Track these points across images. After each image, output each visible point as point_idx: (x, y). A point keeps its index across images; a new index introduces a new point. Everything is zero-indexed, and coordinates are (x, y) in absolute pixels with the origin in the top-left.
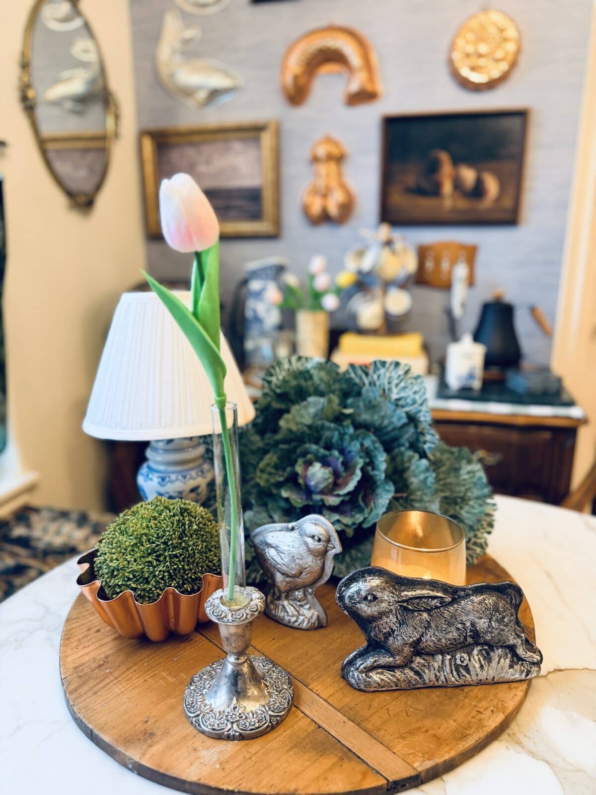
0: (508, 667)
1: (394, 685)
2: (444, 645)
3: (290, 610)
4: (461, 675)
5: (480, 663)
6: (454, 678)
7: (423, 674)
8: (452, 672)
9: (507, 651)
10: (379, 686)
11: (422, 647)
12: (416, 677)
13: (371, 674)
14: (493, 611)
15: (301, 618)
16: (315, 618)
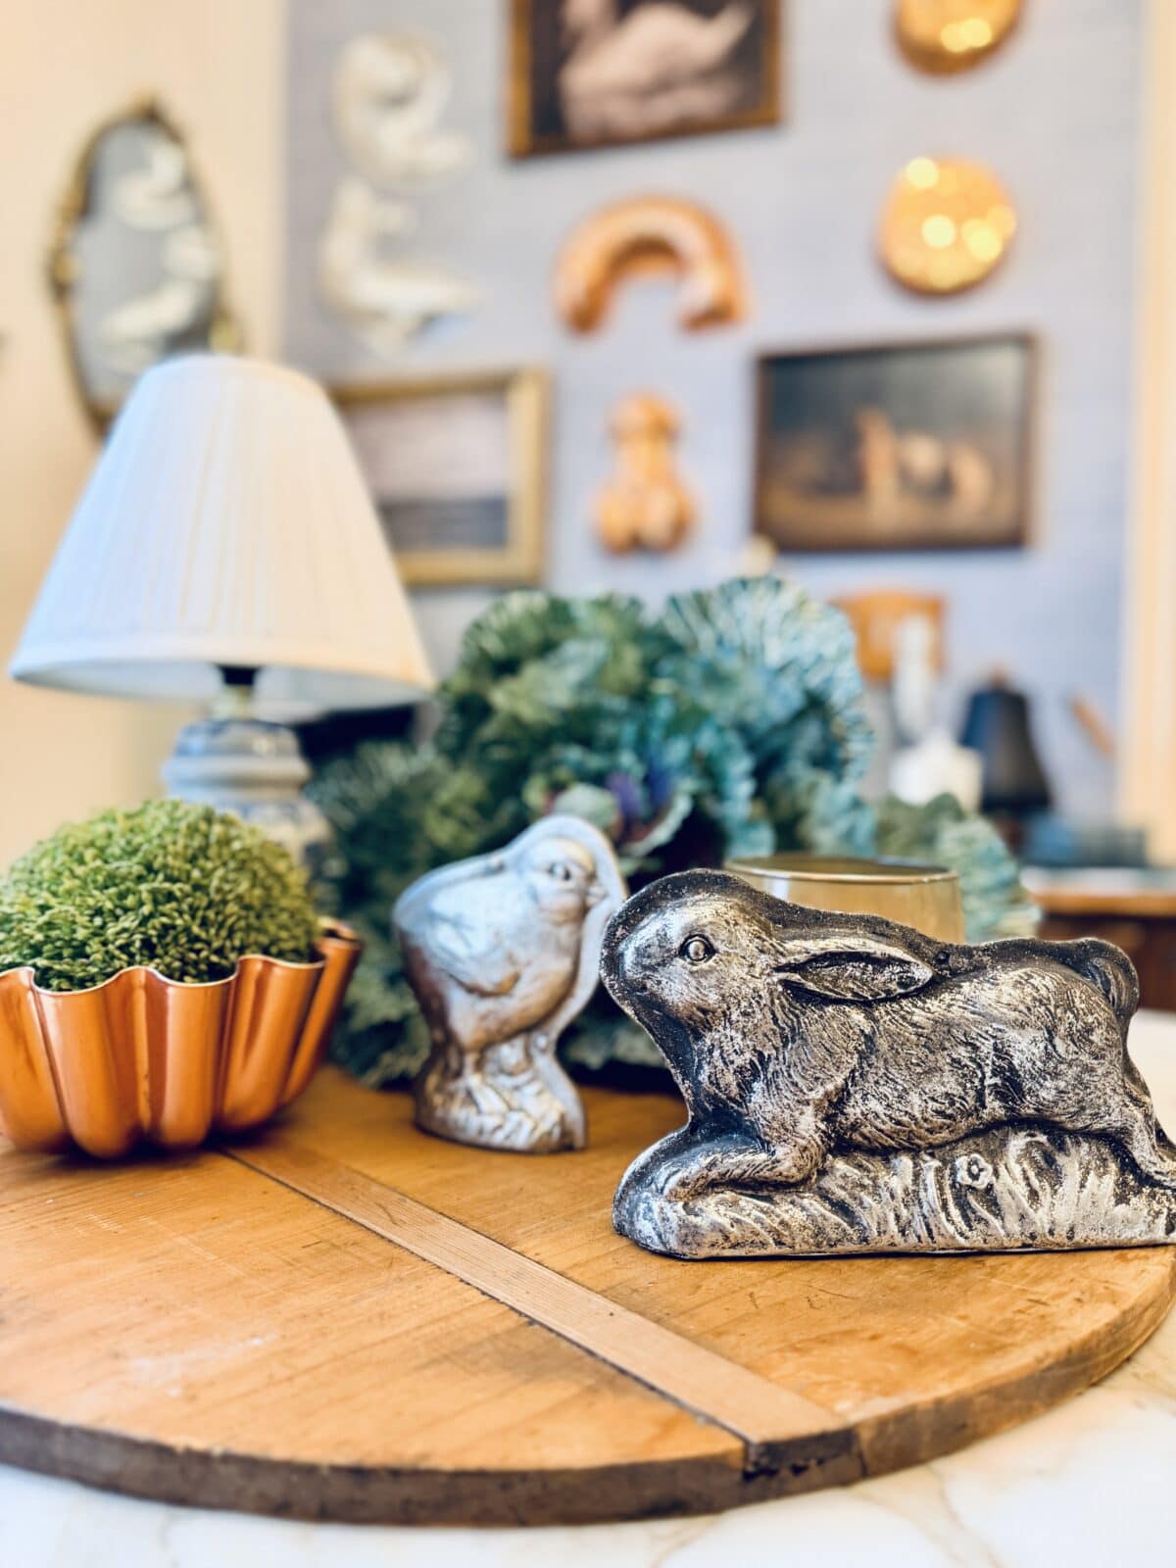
0: (1113, 1199)
1: (771, 1241)
2: (918, 1116)
3: (488, 1100)
4: (972, 1216)
5: (1029, 1185)
6: (953, 1223)
7: (858, 1210)
8: (945, 1207)
9: (1105, 1151)
10: (727, 1238)
11: (852, 1119)
12: (836, 1219)
13: (700, 1204)
14: (1056, 1007)
15: (515, 1117)
16: (554, 1117)
